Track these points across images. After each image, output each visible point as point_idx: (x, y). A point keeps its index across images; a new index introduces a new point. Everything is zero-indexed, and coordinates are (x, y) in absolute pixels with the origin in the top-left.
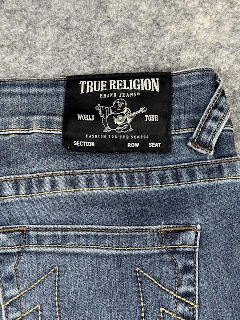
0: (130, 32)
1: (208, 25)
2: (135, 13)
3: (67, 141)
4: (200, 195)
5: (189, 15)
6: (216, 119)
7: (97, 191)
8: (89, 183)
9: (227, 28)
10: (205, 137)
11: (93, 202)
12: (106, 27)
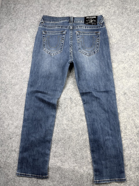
0: (92, 12)
3: (85, 23)
4: (100, 29)
5: (99, 11)
6: (102, 20)
7: (88, 29)
8: (87, 28)
9: (104, 12)
10: (101, 22)
11: (88, 30)
12: (89, 12)
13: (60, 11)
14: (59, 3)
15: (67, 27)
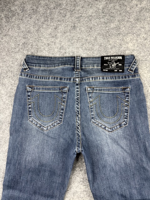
0: (115, 46)
1: (132, 45)
2: (116, 42)
3: (102, 70)
4: (130, 81)
5: (127, 43)
6: (135, 65)
7: (108, 80)
8: (106, 78)
9: (136, 46)
10: (132, 69)
11: (107, 82)
12: (109, 45)
13: (58, 45)
14: (56, 28)
15: (70, 79)
